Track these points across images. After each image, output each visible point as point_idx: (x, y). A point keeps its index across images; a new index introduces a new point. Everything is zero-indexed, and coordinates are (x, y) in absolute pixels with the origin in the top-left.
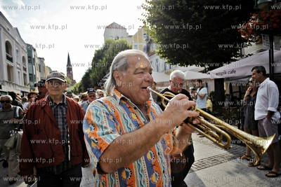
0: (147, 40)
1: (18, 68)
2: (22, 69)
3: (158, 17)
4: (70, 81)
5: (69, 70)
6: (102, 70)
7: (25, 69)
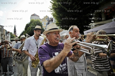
0: (48, 20)
3: (58, 7)
4: (15, 36)
5: (15, 31)
6: (29, 31)
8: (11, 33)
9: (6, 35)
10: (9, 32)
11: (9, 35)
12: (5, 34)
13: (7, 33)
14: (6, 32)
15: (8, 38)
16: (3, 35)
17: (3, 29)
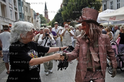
1: (10, 7)
2: (14, 8)
5: (46, 13)
7: (16, 9)
8: (41, 15)
9: (35, 19)
10: (38, 14)
11: (38, 18)
12: (33, 17)
13: (36, 16)
14: (34, 14)
15: (37, 23)
16: (31, 18)
17: (30, 9)
